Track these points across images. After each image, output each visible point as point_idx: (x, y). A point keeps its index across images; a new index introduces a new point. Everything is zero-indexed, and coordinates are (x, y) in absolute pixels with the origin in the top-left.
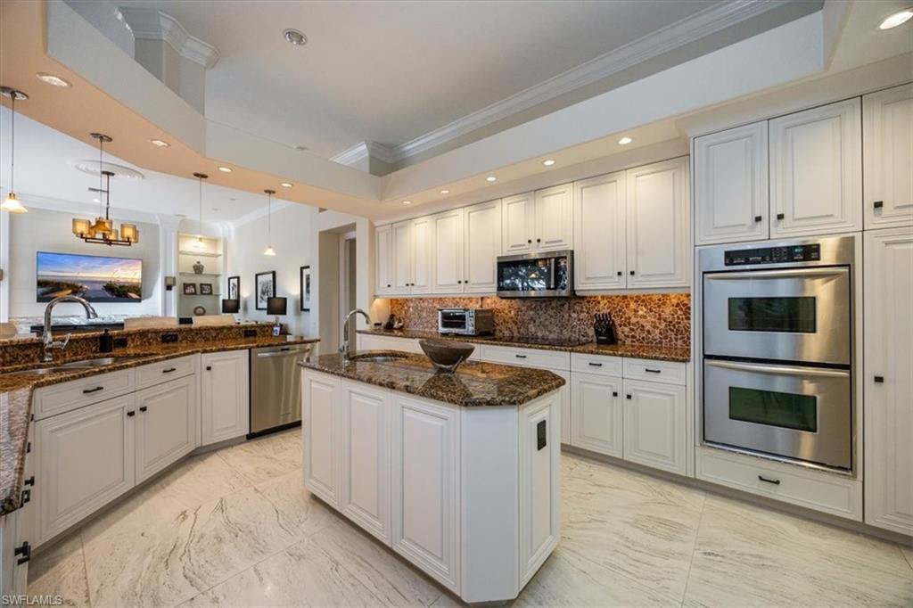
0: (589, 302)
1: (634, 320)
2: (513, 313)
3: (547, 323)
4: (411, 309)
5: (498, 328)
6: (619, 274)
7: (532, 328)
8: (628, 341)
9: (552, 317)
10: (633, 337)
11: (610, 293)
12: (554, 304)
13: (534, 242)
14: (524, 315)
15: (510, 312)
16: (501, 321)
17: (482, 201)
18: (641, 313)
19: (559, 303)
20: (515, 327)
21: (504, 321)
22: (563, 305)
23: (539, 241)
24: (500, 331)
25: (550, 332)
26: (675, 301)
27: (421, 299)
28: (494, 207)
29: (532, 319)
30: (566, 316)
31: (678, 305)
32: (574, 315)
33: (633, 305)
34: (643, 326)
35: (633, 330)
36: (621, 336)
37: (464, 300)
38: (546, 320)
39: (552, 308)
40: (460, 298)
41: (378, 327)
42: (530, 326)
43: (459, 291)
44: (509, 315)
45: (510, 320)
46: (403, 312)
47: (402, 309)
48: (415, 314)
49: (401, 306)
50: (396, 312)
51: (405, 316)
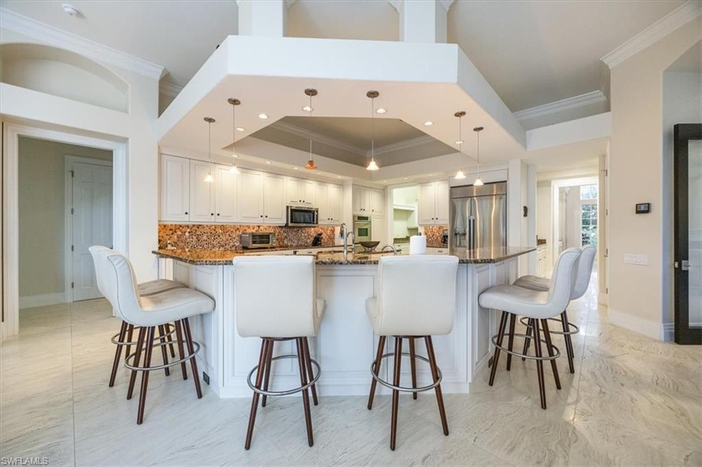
4: (187, 234)
6: (329, 219)
7: (286, 242)
13: (302, 201)
27: (200, 225)
40: (240, 226)
42: (284, 240)
43: (259, 221)
46: (176, 237)
47: (172, 234)
48: (192, 238)
49: (171, 232)
50: (162, 237)
51: (179, 240)
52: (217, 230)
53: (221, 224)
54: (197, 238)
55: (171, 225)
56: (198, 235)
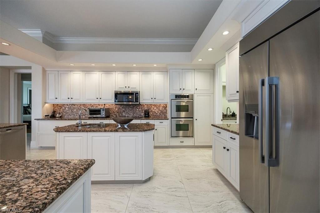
0: (142, 106)
1: (153, 111)
2: (117, 109)
3: (129, 112)
4: (67, 109)
5: (111, 114)
6: (152, 98)
7: (124, 114)
8: (152, 116)
9: (130, 110)
10: (153, 115)
11: (147, 104)
12: (131, 107)
13: (127, 87)
14: (121, 110)
15: (116, 109)
16: (112, 112)
17: (108, 71)
18: (155, 109)
19: (133, 106)
20: (117, 114)
21: (113, 112)
22: (134, 107)
23: (129, 87)
24: (112, 115)
25: (130, 115)
26: (162, 106)
27: (73, 104)
28: (112, 74)
29: (124, 111)
30: (135, 110)
31: (163, 107)
32: (137, 110)
33: (153, 107)
34: (155, 112)
35: (153, 113)
36: (150, 115)
37: (96, 105)
38: (129, 111)
39: (131, 108)
40: (94, 104)
41: (47, 117)
42: (123, 114)
43: (97, 102)
44: (115, 110)
45: (116, 112)
46: (62, 110)
47: (61, 108)
48: (69, 111)
49: (60, 107)
50: (57, 110)
51: (63, 112)
52: (81, 107)
53: (83, 103)
54: (71, 111)
55: (60, 104)
56: (72, 109)
